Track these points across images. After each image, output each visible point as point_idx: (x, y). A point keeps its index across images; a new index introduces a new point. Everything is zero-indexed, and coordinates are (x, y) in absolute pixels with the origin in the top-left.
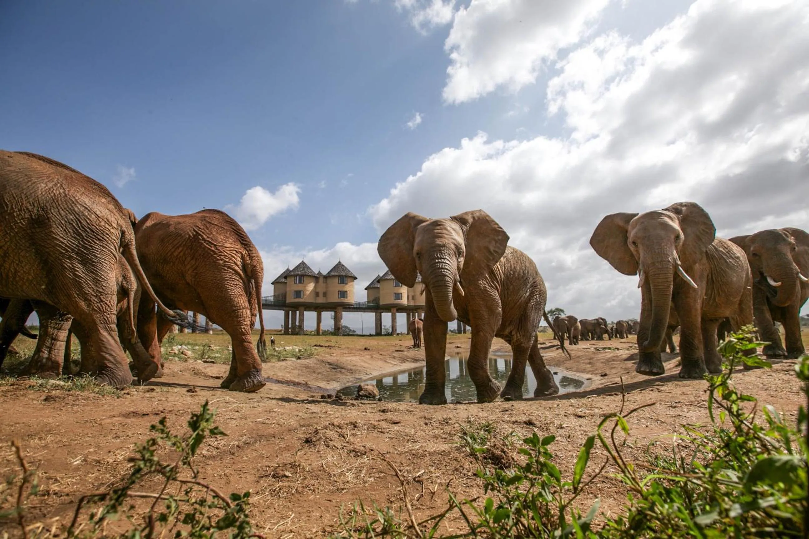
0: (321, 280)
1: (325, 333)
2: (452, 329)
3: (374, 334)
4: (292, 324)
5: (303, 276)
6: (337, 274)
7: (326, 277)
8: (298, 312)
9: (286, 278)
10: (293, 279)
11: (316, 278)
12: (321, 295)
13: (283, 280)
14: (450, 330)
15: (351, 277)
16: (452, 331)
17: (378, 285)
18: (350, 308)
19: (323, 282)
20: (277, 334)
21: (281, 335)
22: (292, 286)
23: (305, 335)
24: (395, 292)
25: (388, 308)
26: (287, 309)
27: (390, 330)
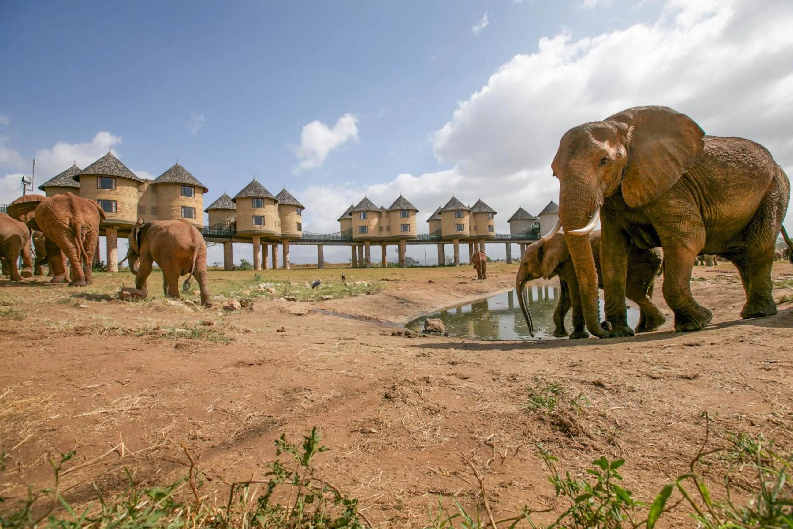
0: (384, 214)
1: (391, 266)
2: (515, 258)
3: (438, 264)
4: (359, 257)
5: (367, 211)
6: (399, 208)
7: (388, 212)
8: (364, 247)
9: (350, 214)
10: (357, 215)
11: (379, 213)
12: (385, 229)
13: (349, 217)
14: (514, 259)
15: (413, 210)
16: (515, 260)
17: (439, 217)
18: (413, 241)
19: (386, 217)
20: (346, 268)
21: (350, 268)
22: (357, 222)
23: (372, 267)
24: (457, 223)
25: (450, 240)
26: (354, 244)
27: (453, 261)
